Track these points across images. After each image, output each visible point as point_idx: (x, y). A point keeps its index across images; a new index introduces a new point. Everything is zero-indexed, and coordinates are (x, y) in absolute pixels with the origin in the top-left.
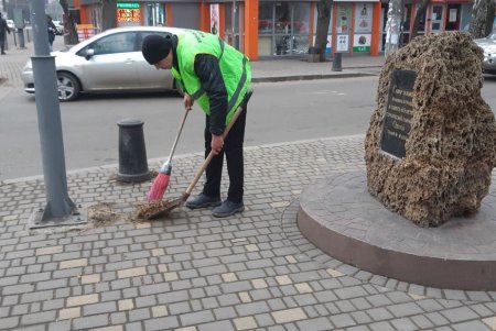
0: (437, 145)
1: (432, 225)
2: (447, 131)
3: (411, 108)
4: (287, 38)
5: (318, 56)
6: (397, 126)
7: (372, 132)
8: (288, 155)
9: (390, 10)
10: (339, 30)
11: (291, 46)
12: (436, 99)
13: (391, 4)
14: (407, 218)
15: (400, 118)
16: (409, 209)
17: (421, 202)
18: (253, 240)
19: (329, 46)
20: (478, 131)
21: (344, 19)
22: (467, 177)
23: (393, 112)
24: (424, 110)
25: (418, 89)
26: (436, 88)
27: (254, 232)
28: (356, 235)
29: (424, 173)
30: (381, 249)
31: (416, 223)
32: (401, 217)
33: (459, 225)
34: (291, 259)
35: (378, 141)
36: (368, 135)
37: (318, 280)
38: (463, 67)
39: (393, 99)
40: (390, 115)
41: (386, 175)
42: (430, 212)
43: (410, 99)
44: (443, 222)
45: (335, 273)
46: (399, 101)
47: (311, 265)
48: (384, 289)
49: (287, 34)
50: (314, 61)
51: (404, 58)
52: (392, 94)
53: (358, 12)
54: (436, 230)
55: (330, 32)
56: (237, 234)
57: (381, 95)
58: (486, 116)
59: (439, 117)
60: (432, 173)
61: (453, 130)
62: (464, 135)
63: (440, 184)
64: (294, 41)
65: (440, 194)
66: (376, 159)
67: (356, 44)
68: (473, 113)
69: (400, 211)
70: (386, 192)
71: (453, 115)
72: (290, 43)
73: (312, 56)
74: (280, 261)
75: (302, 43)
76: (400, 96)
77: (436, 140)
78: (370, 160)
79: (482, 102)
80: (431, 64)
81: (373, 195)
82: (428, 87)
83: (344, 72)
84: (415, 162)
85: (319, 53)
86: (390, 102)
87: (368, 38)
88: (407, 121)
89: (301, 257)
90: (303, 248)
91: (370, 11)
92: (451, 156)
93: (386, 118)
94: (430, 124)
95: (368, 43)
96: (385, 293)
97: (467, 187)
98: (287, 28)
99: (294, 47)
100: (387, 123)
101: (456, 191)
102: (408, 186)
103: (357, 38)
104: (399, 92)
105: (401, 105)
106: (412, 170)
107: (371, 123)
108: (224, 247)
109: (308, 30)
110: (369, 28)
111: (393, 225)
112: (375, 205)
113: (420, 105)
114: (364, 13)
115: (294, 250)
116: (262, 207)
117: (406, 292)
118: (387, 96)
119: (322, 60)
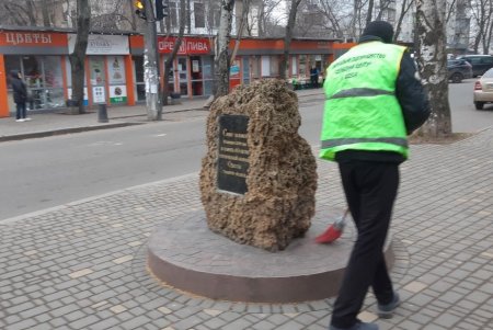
0: (276, 177)
1: (281, 249)
2: (281, 164)
3: (247, 148)
4: (40, 91)
5: (77, 109)
6: (233, 166)
7: (206, 173)
8: (103, 210)
9: (146, 62)
10: (94, 82)
11: (45, 100)
12: (271, 138)
13: (146, 57)
14: (257, 247)
15: (236, 158)
16: (258, 238)
17: (270, 230)
18: (115, 301)
19: (86, 98)
20: (304, 162)
21: (97, 71)
22: (300, 202)
23: (227, 153)
24: (262, 149)
25: (253, 131)
26: (270, 129)
27: (111, 293)
28: (225, 271)
29: (270, 203)
30: (251, 279)
31: (268, 249)
32: (251, 247)
33: (299, 245)
34: (165, 310)
35: (214, 182)
36: (202, 177)
37: (201, 323)
38: (284, 109)
39: (225, 141)
40: (223, 156)
41: (228, 212)
42: (278, 238)
43: (245, 140)
44: (287, 245)
45: (213, 312)
46: (232, 143)
47: (188, 311)
48: (263, 316)
49: (39, 88)
50: (74, 114)
51: (231, 104)
52: (222, 137)
53: (110, 64)
54: (285, 253)
55: (85, 84)
56: (95, 298)
57: (211, 139)
58: (306, 148)
59: (275, 153)
60: (276, 202)
61: (284, 163)
62: (294, 166)
63: (283, 211)
64: (48, 95)
65: (283, 220)
66: (214, 198)
67: (112, 95)
68: (297, 147)
69: (248, 241)
70: (232, 226)
71: (284, 150)
72: (44, 96)
73: (70, 108)
74: (154, 314)
75: (56, 96)
76: (232, 139)
77: (275, 173)
78: (207, 200)
79: (300, 138)
80: (262, 108)
81: (217, 232)
82: (263, 128)
83: (111, 122)
84: (261, 195)
85: (78, 105)
86: (222, 145)
87: (123, 89)
88: (243, 160)
89: (174, 305)
90: (171, 296)
91: (121, 64)
92: (288, 185)
93: (221, 160)
94: (268, 160)
95: (124, 94)
96: (265, 319)
97: (301, 210)
98: (38, 82)
99: (49, 100)
100: (222, 164)
101: (294, 216)
102: (254, 218)
103: (112, 90)
104: (230, 135)
105: (234, 147)
106: (257, 202)
107: (204, 166)
108: (88, 315)
109: (61, 83)
110: (123, 79)
111: (248, 255)
112: (222, 242)
113: (256, 144)
114: (115, 65)
115: (164, 301)
116: (105, 266)
117: (282, 313)
118: (217, 140)
119: (81, 112)
